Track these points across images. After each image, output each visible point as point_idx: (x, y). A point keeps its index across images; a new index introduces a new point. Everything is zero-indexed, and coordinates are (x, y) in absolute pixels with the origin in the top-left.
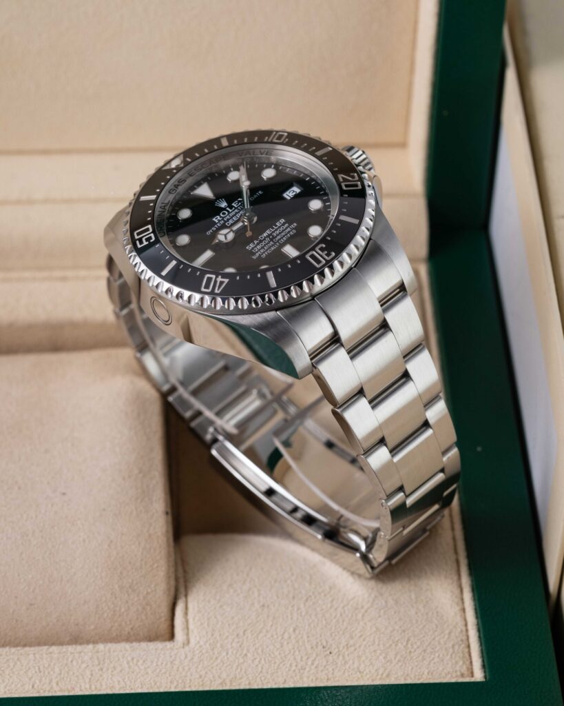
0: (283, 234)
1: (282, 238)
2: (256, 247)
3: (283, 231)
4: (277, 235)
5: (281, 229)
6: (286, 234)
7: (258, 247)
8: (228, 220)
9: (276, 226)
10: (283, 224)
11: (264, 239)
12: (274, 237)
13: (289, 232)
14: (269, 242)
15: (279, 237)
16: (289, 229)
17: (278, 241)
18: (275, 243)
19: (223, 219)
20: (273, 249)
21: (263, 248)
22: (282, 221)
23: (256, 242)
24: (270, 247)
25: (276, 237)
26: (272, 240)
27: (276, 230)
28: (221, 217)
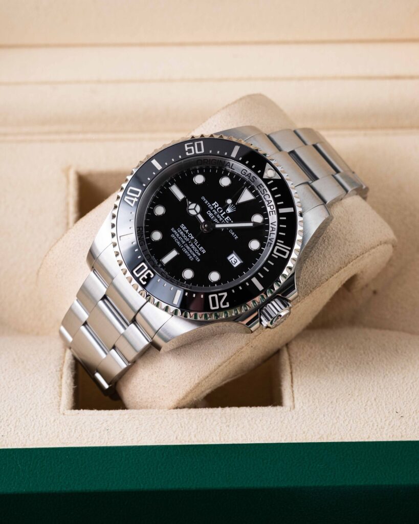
0: (191, 251)
1: (187, 250)
2: (182, 230)
3: (194, 252)
4: (190, 247)
5: (196, 250)
6: (190, 253)
7: (182, 233)
8: (213, 213)
9: (200, 247)
10: (200, 252)
11: (188, 237)
12: (189, 245)
13: (192, 256)
14: (185, 241)
15: (188, 248)
16: (194, 255)
17: (184, 247)
18: (183, 245)
19: (214, 209)
20: (178, 243)
21: (180, 235)
22: (204, 252)
23: (187, 231)
24: (179, 240)
25: (189, 246)
26: (187, 242)
27: (196, 246)
28: (217, 208)
